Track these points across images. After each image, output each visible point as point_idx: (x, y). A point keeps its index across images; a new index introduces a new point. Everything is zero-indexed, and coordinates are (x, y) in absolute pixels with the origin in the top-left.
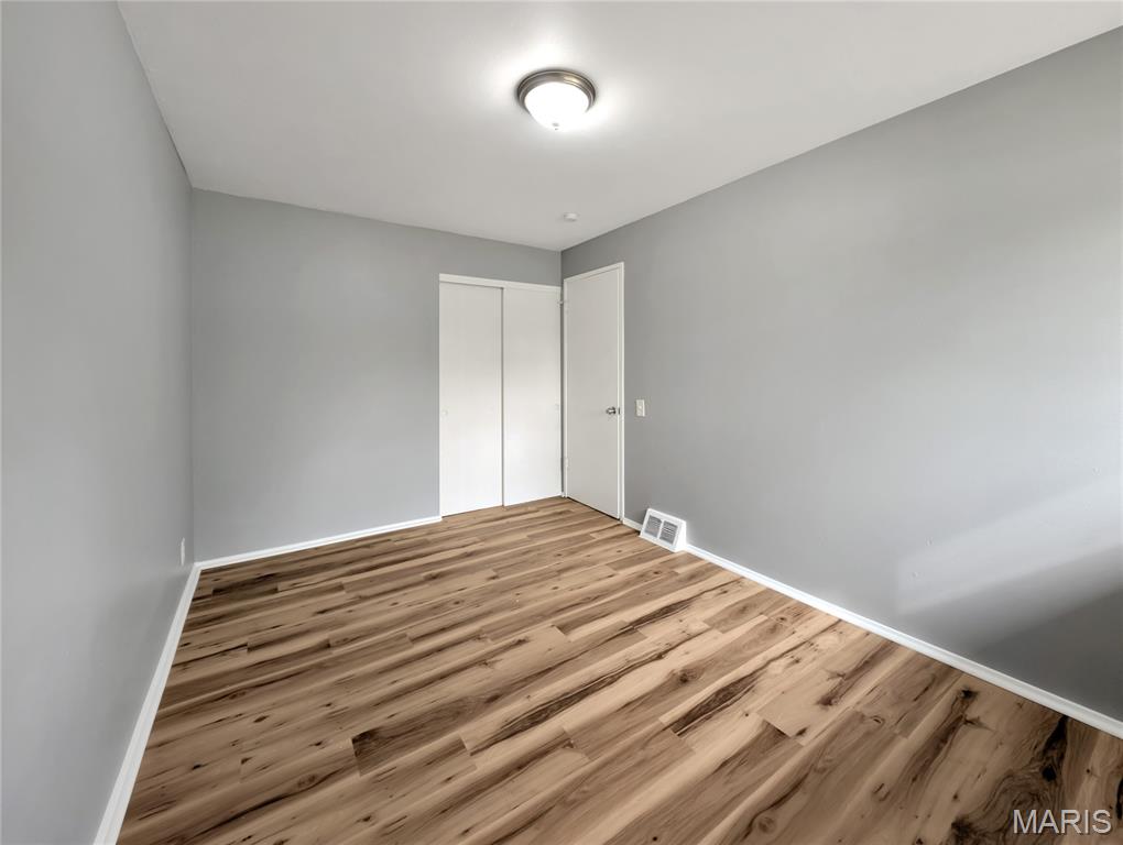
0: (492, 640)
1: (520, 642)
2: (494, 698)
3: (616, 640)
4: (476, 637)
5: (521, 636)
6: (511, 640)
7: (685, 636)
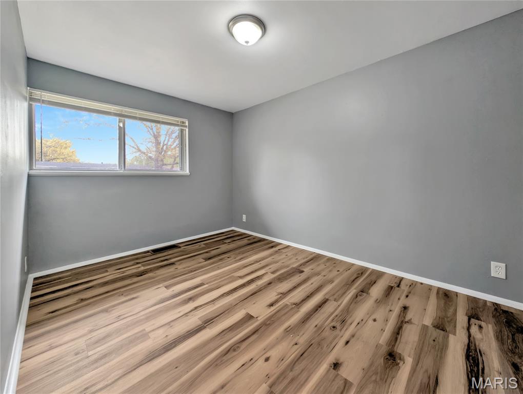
0: (287, 305)
1: (271, 305)
2: (270, 283)
3: (217, 315)
4: (298, 305)
5: (273, 308)
6: (277, 305)
7: (172, 324)
